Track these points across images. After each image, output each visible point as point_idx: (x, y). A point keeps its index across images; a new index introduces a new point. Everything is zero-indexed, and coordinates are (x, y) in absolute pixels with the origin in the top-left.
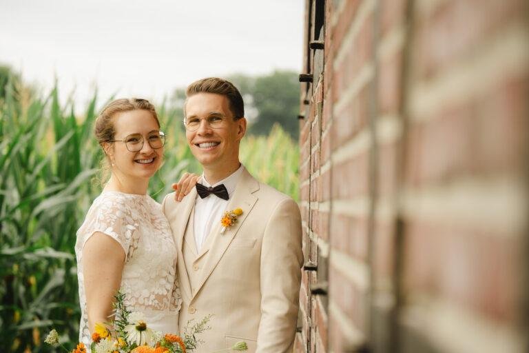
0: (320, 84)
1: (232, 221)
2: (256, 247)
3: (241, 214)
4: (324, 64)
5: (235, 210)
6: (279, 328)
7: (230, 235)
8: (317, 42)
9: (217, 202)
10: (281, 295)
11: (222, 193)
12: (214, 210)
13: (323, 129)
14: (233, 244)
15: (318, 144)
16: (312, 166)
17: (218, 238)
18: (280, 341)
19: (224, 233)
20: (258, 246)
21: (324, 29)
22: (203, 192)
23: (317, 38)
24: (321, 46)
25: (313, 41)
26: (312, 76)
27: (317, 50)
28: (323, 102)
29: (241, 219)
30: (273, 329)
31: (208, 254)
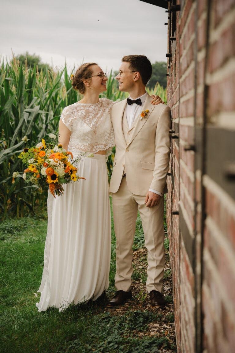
0: (174, 56)
1: (145, 115)
2: (154, 126)
3: (148, 112)
4: (176, 46)
5: (146, 110)
6: (164, 158)
7: (144, 121)
8: (173, 37)
9: (137, 107)
10: (165, 145)
11: (139, 102)
12: (136, 109)
13: (176, 73)
14: (145, 124)
15: (174, 82)
16: (172, 92)
17: (139, 122)
18: (165, 163)
19: (142, 120)
20: (155, 126)
21: (176, 32)
22: (130, 102)
23: (173, 36)
24: (175, 39)
25: (171, 37)
26: (171, 54)
27: (173, 41)
28: (176, 62)
29: (149, 114)
30: (162, 159)
31: (134, 129)
